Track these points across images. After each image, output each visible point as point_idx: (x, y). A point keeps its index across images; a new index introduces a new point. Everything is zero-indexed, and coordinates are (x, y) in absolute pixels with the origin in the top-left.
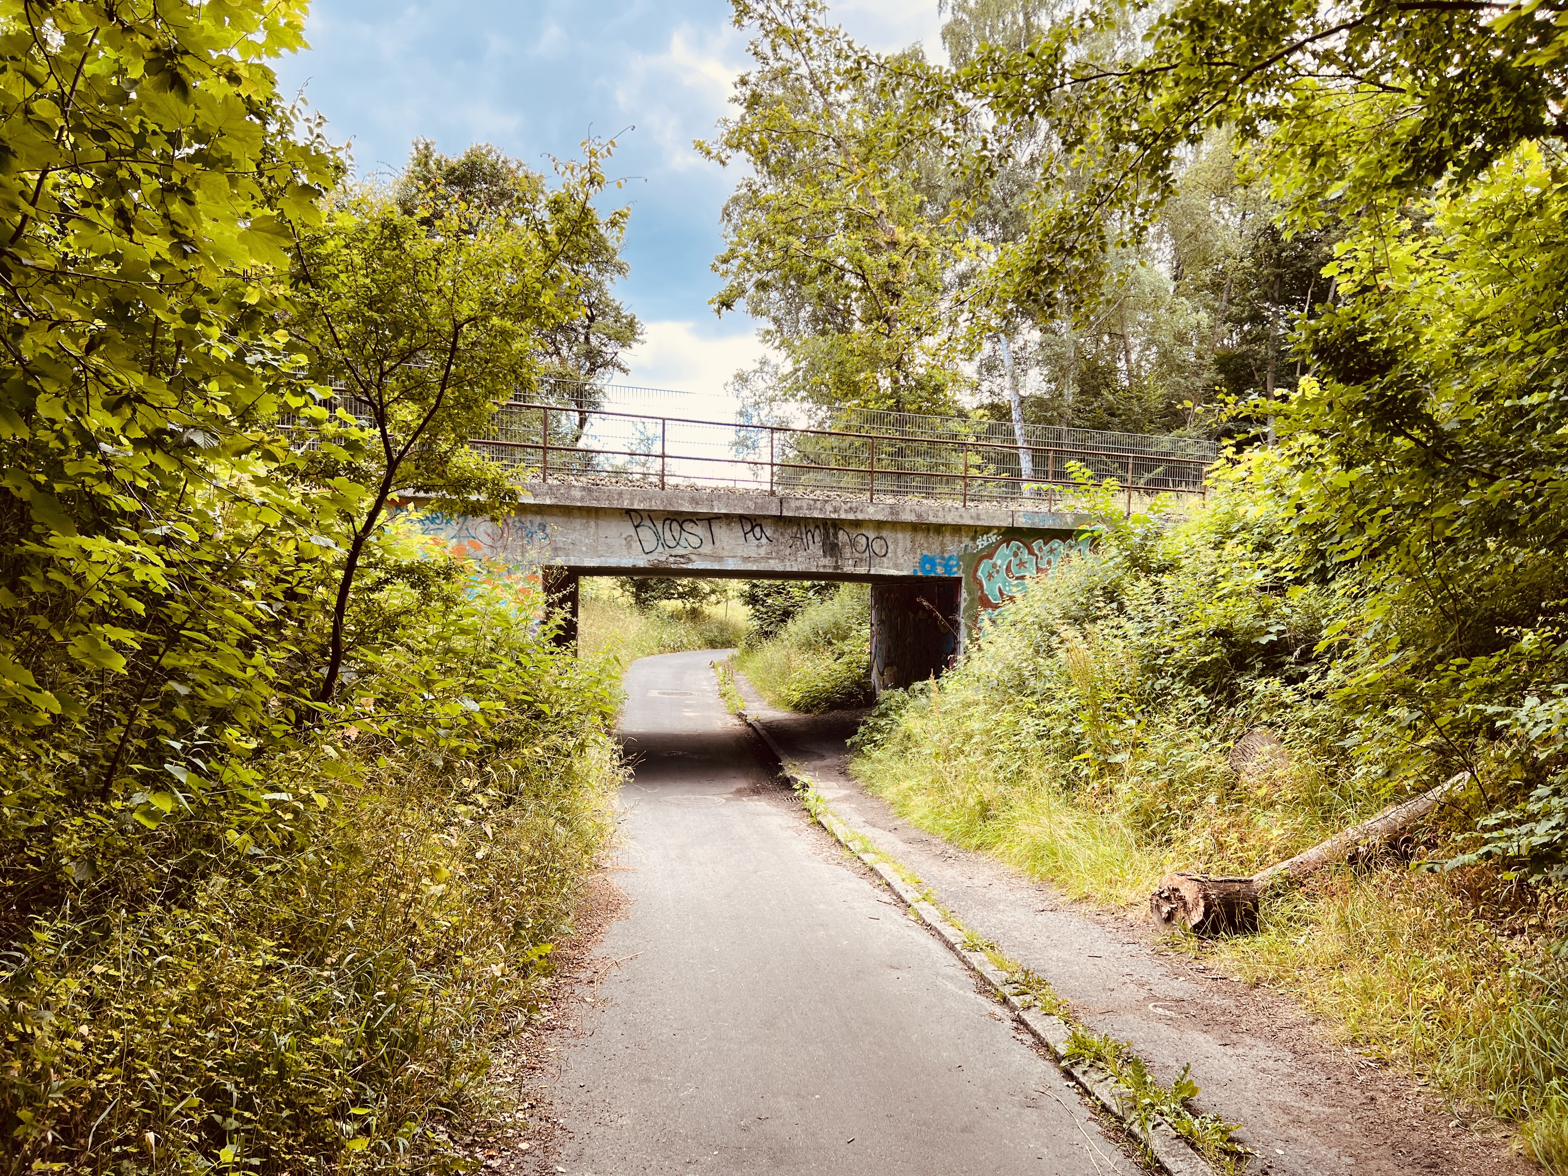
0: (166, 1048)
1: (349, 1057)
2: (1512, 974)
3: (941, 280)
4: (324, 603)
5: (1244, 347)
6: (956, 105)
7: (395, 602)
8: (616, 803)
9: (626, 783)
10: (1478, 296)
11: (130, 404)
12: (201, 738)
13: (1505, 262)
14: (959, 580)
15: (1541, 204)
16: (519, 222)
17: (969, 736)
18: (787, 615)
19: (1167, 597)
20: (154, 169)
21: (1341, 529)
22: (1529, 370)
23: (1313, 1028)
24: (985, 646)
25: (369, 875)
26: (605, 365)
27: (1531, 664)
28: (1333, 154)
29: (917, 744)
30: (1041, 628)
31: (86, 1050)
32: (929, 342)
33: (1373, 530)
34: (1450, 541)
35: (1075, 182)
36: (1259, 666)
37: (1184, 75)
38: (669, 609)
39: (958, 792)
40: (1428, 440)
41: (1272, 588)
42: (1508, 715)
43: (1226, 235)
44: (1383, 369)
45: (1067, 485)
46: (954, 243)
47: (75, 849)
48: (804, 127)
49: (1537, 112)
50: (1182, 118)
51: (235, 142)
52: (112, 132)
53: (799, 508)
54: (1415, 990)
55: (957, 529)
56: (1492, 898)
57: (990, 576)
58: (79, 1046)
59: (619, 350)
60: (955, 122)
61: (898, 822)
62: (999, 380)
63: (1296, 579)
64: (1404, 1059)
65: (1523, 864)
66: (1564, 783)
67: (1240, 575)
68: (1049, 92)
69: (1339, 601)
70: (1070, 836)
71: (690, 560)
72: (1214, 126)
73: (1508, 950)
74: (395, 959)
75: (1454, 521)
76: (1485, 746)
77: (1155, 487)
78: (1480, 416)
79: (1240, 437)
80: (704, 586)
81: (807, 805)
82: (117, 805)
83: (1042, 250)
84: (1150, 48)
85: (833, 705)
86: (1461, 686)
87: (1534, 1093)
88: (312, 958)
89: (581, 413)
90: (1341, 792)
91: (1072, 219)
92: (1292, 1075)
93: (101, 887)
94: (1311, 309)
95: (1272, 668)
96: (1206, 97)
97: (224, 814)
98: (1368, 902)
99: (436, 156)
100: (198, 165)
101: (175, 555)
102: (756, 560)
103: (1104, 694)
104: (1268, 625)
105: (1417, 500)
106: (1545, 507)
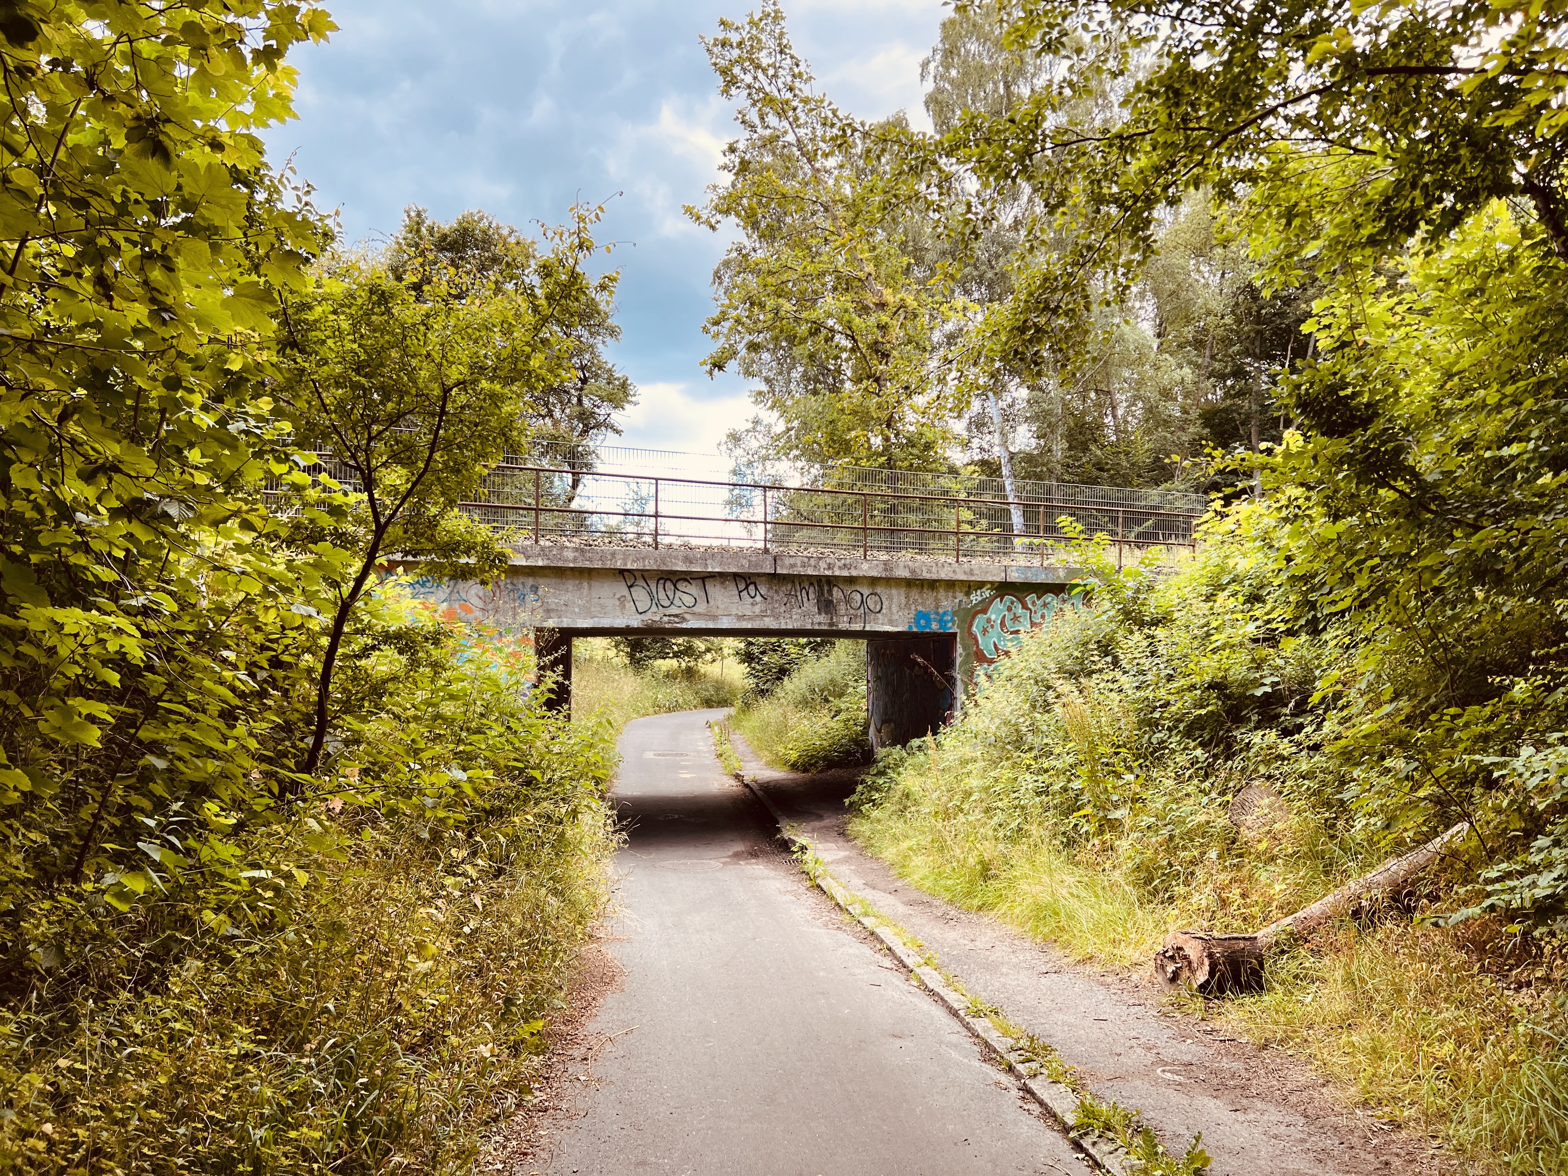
0: (133, 1145)
1: (328, 1150)
2: (1521, 1029)
3: (930, 339)
4: (310, 670)
5: (1228, 402)
6: (940, 170)
7: (384, 668)
8: (610, 870)
9: (620, 849)
10: (1454, 350)
11: (105, 473)
12: (177, 814)
13: (1479, 317)
14: (955, 635)
15: (1512, 260)
16: (510, 287)
17: (968, 794)
18: (783, 672)
19: (1161, 650)
20: (135, 237)
21: (1331, 580)
22: (1507, 422)
23: (1324, 1090)
24: (981, 701)
25: (351, 953)
26: (598, 426)
27: (1523, 713)
28: (1308, 214)
29: (916, 803)
30: (1037, 682)
31: (49, 1150)
32: (920, 400)
33: (1362, 581)
34: (1438, 591)
35: (1059, 244)
36: (1255, 718)
37: (1161, 140)
38: (664, 668)
39: (958, 851)
40: (1412, 491)
41: (1265, 640)
42: (1504, 765)
43: (1206, 294)
44: (1365, 422)
45: (1058, 540)
46: (941, 304)
47: (43, 934)
48: (791, 193)
49: (1505, 171)
50: (1161, 181)
51: (218, 209)
52: (93, 201)
53: (793, 566)
54: (1425, 1048)
55: (951, 585)
56: (1497, 952)
57: (985, 631)
58: (42, 1145)
59: (612, 411)
60: (940, 186)
61: (899, 884)
62: (988, 437)
63: (1288, 630)
64: (1417, 1120)
65: (1527, 916)
66: (1564, 834)
67: (1232, 627)
68: (1030, 156)
69: (1331, 651)
70: (1072, 894)
71: (684, 620)
72: (1192, 189)
73: (1516, 1004)
74: (380, 1043)
75: (1440, 571)
76: (1482, 795)
77: (1145, 540)
78: (1461, 467)
79: (1228, 491)
80: (700, 644)
81: (806, 868)
82: (89, 887)
83: (1028, 310)
84: (1126, 115)
85: (830, 762)
86: (1456, 736)
87: (1550, 1154)
88: (291, 1043)
89: (573, 474)
90: (1342, 846)
91: (1056, 279)
92: (1305, 1141)
93: (70, 974)
94: (1292, 365)
95: (1268, 720)
96: (1183, 160)
97: (201, 893)
98: (1374, 958)
99: (428, 222)
100: (181, 233)
101: (152, 625)
102: (751, 618)
103: (1101, 749)
104: (1262, 677)
105: (1403, 550)
106: (1530, 556)
